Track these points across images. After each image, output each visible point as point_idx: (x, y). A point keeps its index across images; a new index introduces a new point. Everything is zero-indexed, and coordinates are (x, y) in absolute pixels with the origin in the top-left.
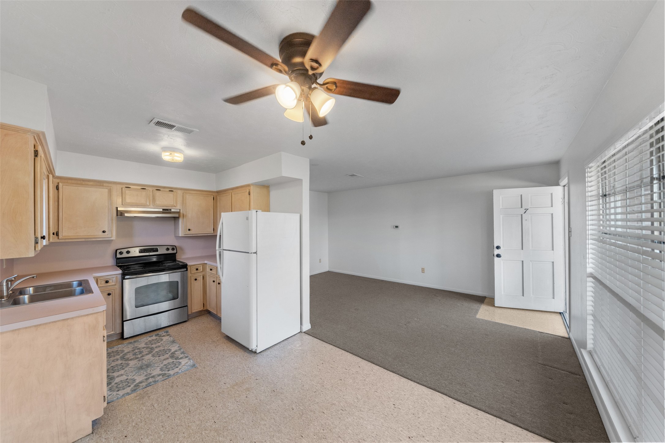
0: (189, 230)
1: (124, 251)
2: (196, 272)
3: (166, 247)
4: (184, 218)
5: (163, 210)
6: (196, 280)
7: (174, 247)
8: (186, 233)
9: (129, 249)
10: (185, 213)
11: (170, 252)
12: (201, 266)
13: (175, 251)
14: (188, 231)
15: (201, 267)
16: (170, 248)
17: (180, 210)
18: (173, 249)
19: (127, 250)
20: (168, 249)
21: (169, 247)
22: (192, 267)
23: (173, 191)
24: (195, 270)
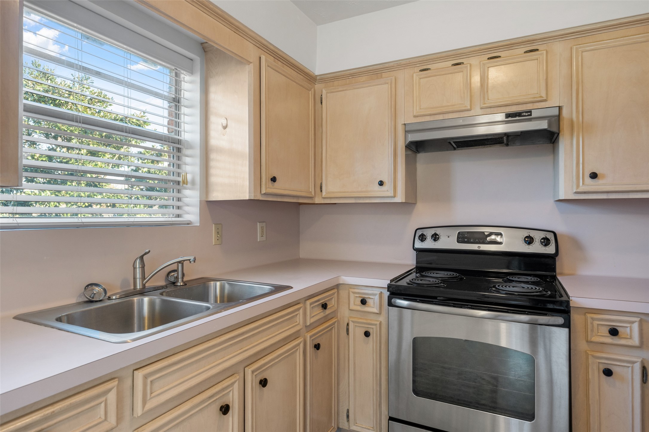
0: (594, 176)
1: (429, 233)
2: (610, 340)
3: (526, 233)
4: (575, 134)
5: (508, 115)
6: (608, 373)
7: (551, 237)
8: (581, 189)
9: (438, 231)
10: (578, 117)
11: (536, 248)
12: (633, 322)
13: (551, 250)
14: (588, 180)
15: (636, 326)
16: (538, 236)
17: (560, 108)
18: (546, 242)
19: (433, 231)
20: (529, 240)
21: (532, 234)
22: (593, 319)
23: (537, 50)
24: (605, 331)
